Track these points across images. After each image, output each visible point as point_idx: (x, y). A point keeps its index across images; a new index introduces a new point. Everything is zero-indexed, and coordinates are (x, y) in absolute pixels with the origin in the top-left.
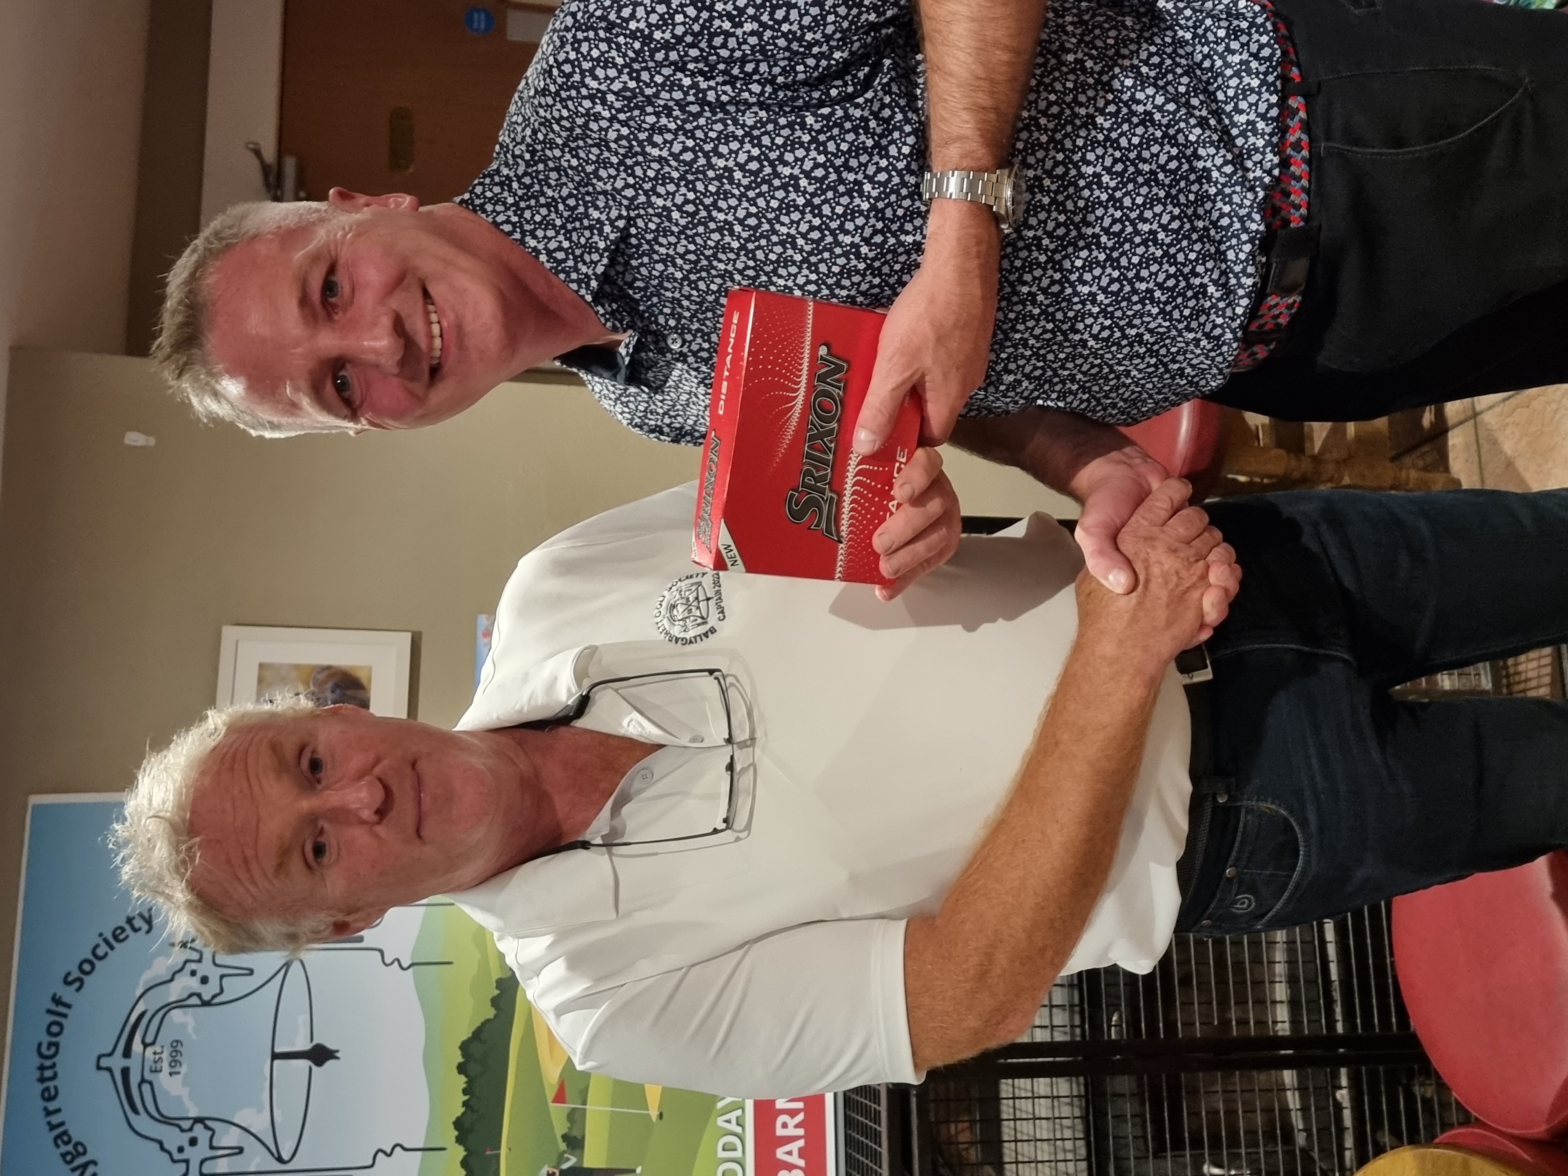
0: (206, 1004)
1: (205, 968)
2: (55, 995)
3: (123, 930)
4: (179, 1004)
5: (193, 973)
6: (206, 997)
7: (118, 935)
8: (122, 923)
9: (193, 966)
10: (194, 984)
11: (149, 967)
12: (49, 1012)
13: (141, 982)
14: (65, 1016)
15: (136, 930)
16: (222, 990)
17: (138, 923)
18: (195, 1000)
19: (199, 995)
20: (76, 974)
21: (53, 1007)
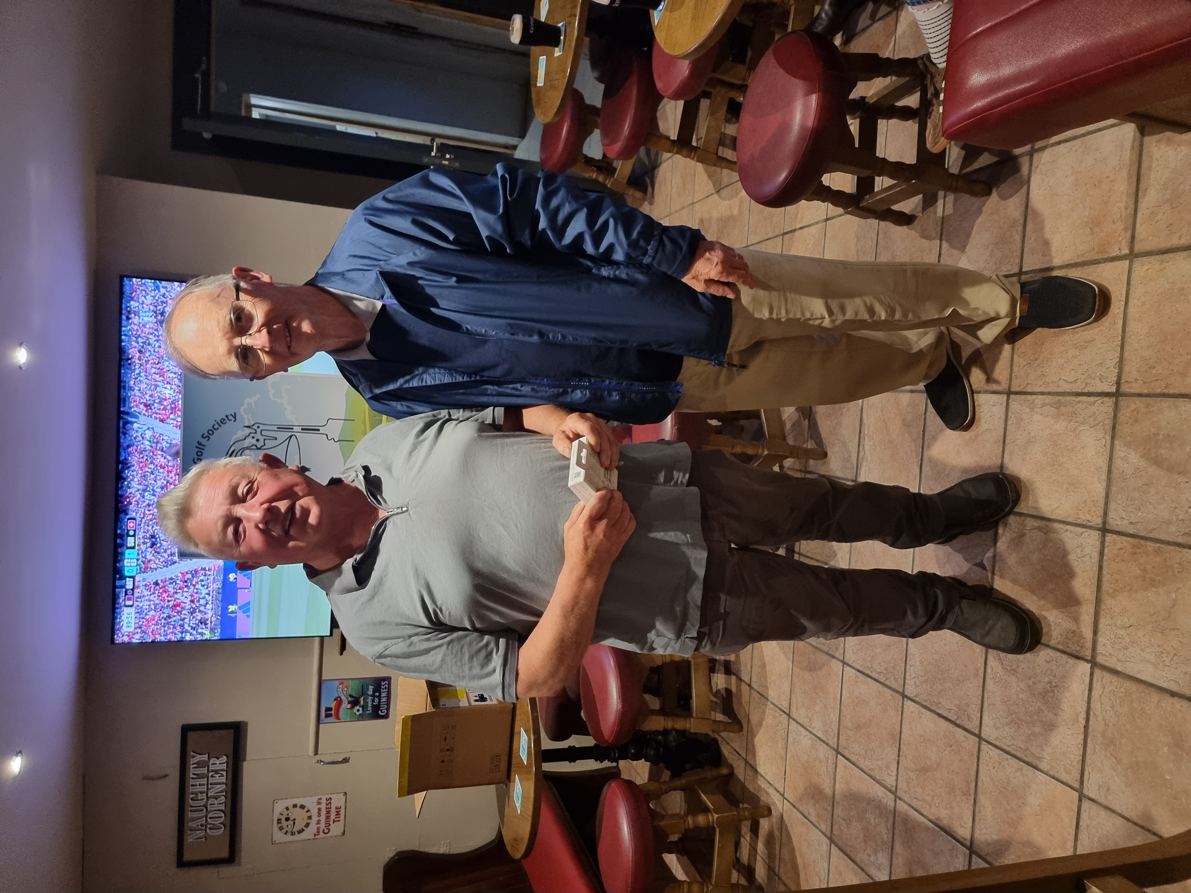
0: (259, 449)
1: (258, 436)
2: (198, 442)
3: (224, 420)
4: (248, 448)
5: (253, 437)
6: (259, 446)
7: (223, 421)
8: (224, 417)
9: (253, 435)
10: (254, 441)
11: (236, 434)
12: (197, 447)
13: (233, 439)
14: (203, 449)
15: (230, 420)
16: (265, 445)
17: (230, 417)
18: (254, 447)
19: (256, 446)
20: (206, 434)
21: (198, 446)
